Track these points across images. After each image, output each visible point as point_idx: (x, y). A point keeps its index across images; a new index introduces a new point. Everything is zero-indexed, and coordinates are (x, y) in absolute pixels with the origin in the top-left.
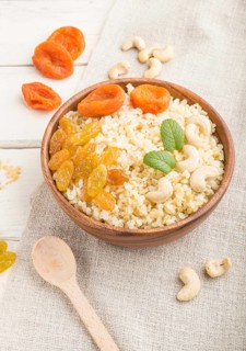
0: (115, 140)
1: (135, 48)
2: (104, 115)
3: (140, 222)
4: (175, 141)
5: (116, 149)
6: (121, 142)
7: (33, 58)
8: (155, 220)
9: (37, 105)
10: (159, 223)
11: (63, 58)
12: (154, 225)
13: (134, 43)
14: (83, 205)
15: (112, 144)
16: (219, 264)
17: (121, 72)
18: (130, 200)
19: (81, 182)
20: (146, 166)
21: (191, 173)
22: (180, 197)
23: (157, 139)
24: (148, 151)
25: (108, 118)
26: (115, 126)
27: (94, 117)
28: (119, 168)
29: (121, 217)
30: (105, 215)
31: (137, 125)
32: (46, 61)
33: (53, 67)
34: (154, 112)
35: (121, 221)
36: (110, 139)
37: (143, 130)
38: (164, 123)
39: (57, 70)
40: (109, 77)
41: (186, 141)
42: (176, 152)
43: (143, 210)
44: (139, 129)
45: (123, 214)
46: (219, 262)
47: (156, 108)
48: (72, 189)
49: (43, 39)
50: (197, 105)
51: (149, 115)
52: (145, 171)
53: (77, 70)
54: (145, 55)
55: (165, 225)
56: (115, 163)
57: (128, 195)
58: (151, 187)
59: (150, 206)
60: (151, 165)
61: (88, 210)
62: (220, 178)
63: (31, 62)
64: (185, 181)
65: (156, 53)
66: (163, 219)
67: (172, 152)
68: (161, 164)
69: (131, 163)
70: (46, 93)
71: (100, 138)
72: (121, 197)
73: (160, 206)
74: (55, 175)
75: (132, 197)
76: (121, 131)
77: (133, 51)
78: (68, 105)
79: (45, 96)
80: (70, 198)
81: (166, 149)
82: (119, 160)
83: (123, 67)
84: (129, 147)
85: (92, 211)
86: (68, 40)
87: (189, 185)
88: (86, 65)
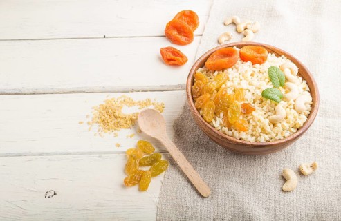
0: (239, 84)
1: (233, 23)
2: (226, 68)
3: (267, 137)
4: (279, 80)
5: (242, 89)
6: (244, 85)
7: (165, 31)
8: (277, 135)
9: (172, 62)
10: (280, 136)
11: (186, 31)
12: (277, 138)
13: (233, 20)
14: (226, 129)
15: (238, 87)
16: (309, 166)
17: (227, 39)
18: (258, 123)
19: (222, 115)
20: (264, 99)
21: (294, 101)
22: (291, 118)
23: (267, 80)
24: (264, 89)
25: (230, 70)
26: (237, 74)
27: (219, 70)
28: (246, 102)
29: (252, 135)
30: (243, 135)
31: (251, 72)
32: (175, 33)
33: (180, 37)
34: (260, 63)
35: (254, 138)
36: (236, 84)
37: (255, 76)
38: (270, 69)
39: (183, 39)
40: (219, 42)
41: (287, 80)
42: (281, 88)
43: (269, 128)
44: (252, 75)
45: (254, 133)
46: (309, 165)
47: (261, 60)
48: (215, 120)
49: (171, 19)
50: (283, 56)
51: (257, 65)
52: (264, 102)
53: (196, 39)
54: (241, 28)
55: (284, 137)
56: (243, 99)
57: (256, 120)
58: (269, 113)
59: (272, 126)
60: (268, 98)
61: (230, 133)
62: (311, 103)
63: (164, 34)
64: (292, 107)
65: (249, 27)
66: (282, 134)
67: (278, 88)
68: (275, 97)
69: (254, 98)
70: (177, 54)
71: (229, 84)
72: (251, 121)
73: (279, 125)
74: (201, 112)
75: (259, 121)
76: (242, 78)
77: (232, 25)
78: (198, 64)
79: (176, 56)
80: (215, 125)
81: (275, 87)
82: (246, 97)
83: (228, 36)
84: (250, 87)
85: (233, 133)
86: (187, 19)
87: (294, 108)
88: (202, 35)
